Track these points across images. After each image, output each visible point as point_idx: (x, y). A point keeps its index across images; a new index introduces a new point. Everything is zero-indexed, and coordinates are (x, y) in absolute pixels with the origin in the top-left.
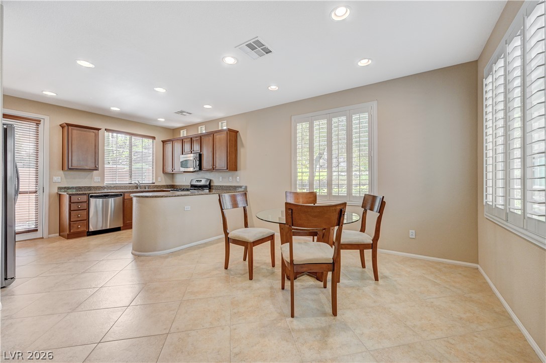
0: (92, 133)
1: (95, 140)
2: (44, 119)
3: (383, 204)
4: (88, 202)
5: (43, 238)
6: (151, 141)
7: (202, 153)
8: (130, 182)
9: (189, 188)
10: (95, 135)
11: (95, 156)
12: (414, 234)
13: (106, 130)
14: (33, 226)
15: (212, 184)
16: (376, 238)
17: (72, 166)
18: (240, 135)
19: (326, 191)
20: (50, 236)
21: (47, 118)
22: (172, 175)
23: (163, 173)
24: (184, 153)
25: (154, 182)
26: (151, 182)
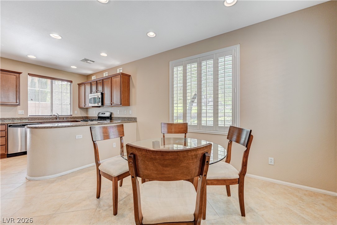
0: (12, 76)
1: (17, 81)
3: (250, 137)
4: (6, 131)
6: (69, 83)
7: (103, 92)
8: (51, 114)
9: (97, 118)
10: (17, 77)
11: (17, 94)
12: (273, 161)
13: (29, 74)
15: (112, 116)
16: (243, 173)
18: (132, 78)
19: (196, 122)
22: (86, 109)
23: (79, 108)
24: (92, 93)
25: (72, 114)
26: (70, 115)
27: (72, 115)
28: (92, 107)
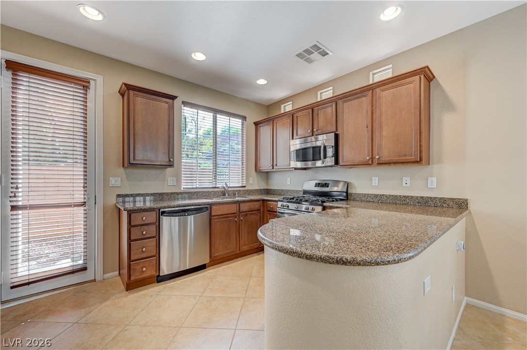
0: (163, 104)
1: (169, 115)
2: (95, 80)
4: (157, 223)
5: (94, 280)
7: (338, 132)
8: (215, 185)
10: (169, 106)
11: (169, 143)
13: (183, 102)
14: (81, 262)
15: (351, 191)
17: (134, 159)
20: (106, 276)
21: (100, 79)
22: (266, 175)
23: (256, 171)
24: (294, 138)
25: (244, 185)
26: (240, 185)
27: (245, 187)
28: (296, 169)
